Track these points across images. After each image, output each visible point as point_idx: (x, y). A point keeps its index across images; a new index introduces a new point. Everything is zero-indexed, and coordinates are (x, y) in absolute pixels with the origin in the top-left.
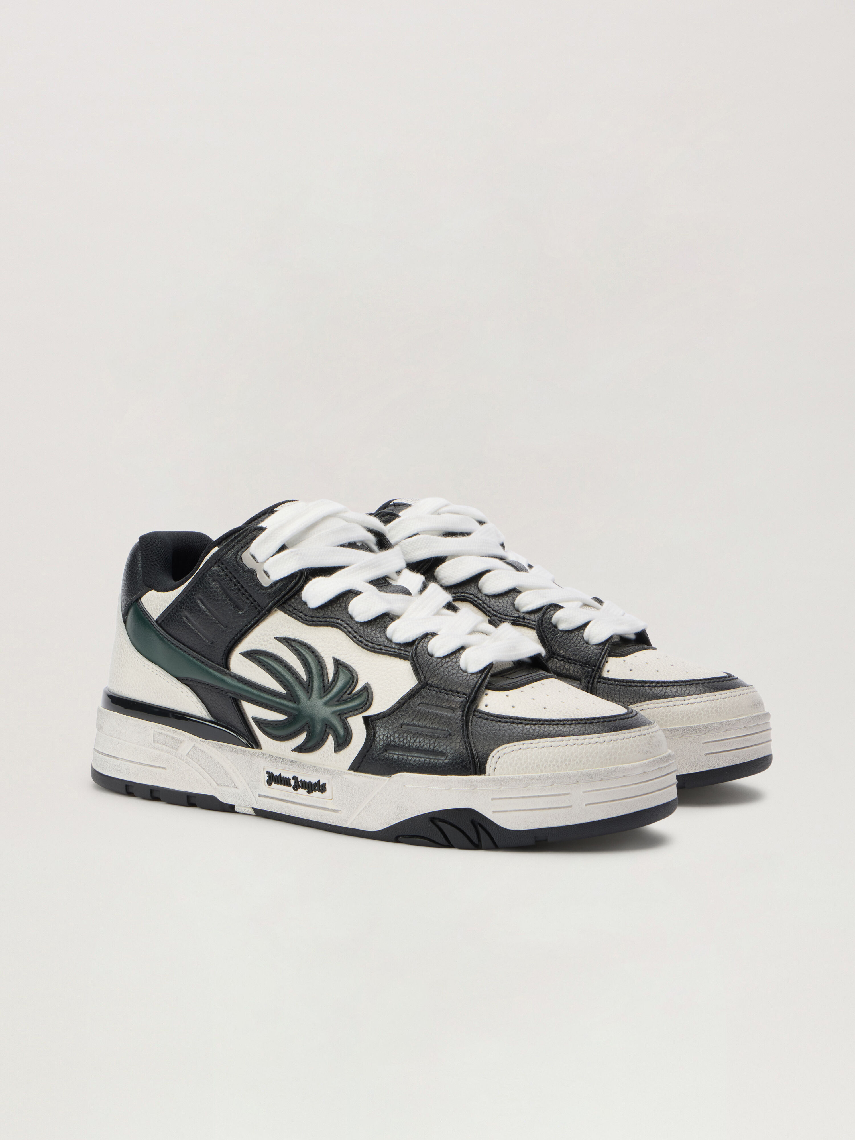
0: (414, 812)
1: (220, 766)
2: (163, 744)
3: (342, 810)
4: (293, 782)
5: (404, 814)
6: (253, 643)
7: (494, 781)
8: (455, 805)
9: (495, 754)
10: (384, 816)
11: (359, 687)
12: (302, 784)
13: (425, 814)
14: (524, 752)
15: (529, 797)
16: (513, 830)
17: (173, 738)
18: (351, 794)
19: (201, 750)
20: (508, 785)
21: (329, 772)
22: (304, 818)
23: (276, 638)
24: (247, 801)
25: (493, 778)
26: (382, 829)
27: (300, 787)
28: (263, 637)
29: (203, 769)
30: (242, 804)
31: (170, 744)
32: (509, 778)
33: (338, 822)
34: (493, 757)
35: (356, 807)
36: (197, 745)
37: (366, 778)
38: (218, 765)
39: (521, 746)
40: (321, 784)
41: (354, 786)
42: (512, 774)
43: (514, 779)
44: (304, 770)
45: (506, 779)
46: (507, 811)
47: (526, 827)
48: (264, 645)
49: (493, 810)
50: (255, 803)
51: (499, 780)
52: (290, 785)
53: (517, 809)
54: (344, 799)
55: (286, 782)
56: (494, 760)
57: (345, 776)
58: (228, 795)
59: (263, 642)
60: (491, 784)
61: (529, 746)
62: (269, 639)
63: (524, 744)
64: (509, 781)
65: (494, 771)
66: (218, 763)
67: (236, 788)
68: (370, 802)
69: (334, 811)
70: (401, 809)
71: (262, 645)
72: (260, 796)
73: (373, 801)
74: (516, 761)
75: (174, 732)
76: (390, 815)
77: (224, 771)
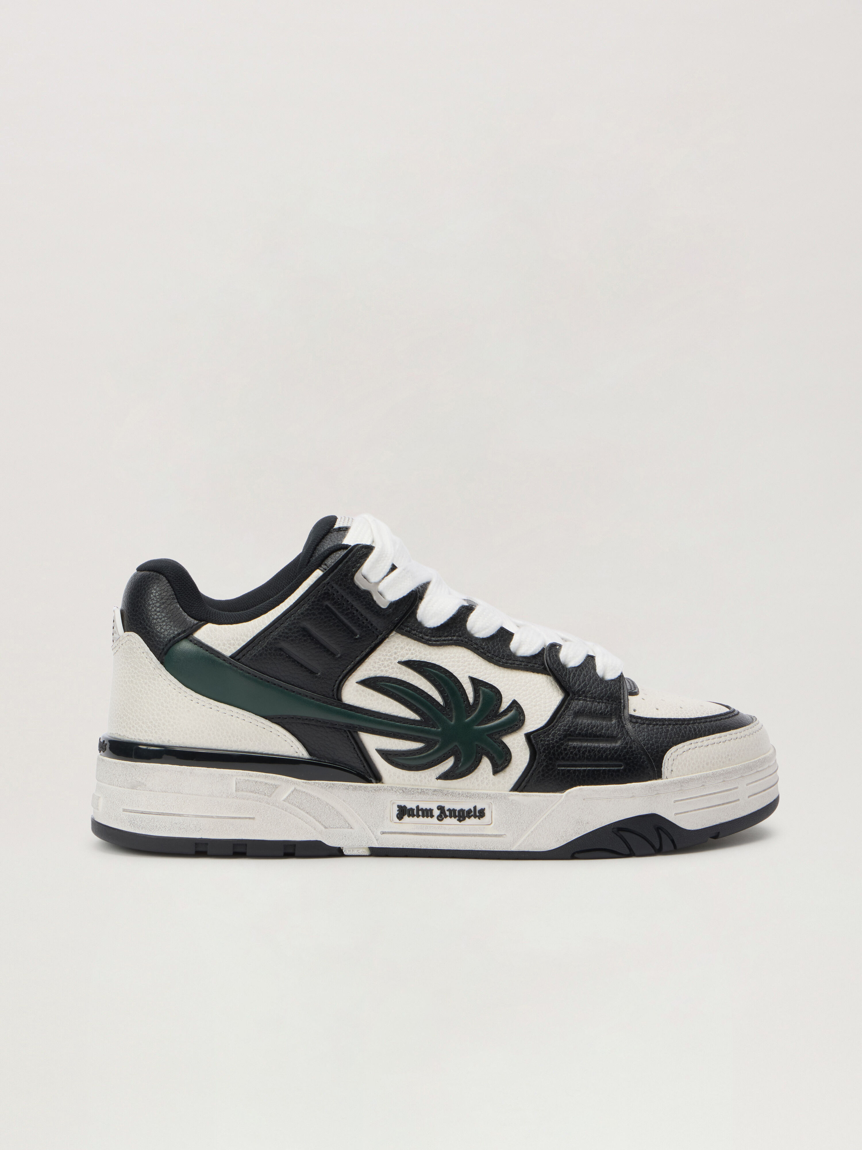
0: (596, 825)
1: (331, 807)
2: (251, 792)
3: (506, 833)
4: (437, 813)
5: (584, 828)
6: (370, 670)
7: (676, 783)
8: (639, 812)
9: (670, 757)
10: (560, 833)
11: (505, 705)
12: (450, 814)
13: (607, 825)
14: (693, 751)
15: (707, 795)
16: (692, 829)
17: (265, 783)
18: (519, 816)
19: (304, 792)
20: (688, 785)
21: (489, 796)
22: (450, 849)
23: (400, 662)
24: (363, 842)
25: (674, 781)
26: (558, 847)
27: (446, 816)
28: (382, 663)
29: (307, 813)
30: (357, 845)
31: (261, 790)
32: (689, 779)
33: (501, 846)
34: (668, 760)
35: (525, 828)
36: (298, 788)
37: (538, 796)
38: (327, 807)
39: (690, 747)
40: (478, 808)
41: (523, 807)
42: (687, 775)
43: (693, 779)
44: (454, 798)
45: (686, 780)
46: (688, 812)
47: (703, 826)
48: (384, 671)
49: (675, 813)
50: (376, 841)
51: (679, 782)
52: (432, 816)
53: (696, 808)
54: (509, 822)
55: (428, 813)
56: (670, 762)
57: (511, 798)
58: (338, 838)
59: (382, 668)
60: (672, 787)
61: (696, 745)
62: (390, 664)
63: (691, 744)
64: (688, 782)
65: (671, 774)
66: (327, 804)
67: (351, 828)
68: (543, 820)
69: (496, 836)
70: (581, 824)
71: (382, 671)
72: (383, 833)
73: (547, 819)
74: (689, 761)
75: (266, 777)
76: (568, 832)
77: (335, 812)
